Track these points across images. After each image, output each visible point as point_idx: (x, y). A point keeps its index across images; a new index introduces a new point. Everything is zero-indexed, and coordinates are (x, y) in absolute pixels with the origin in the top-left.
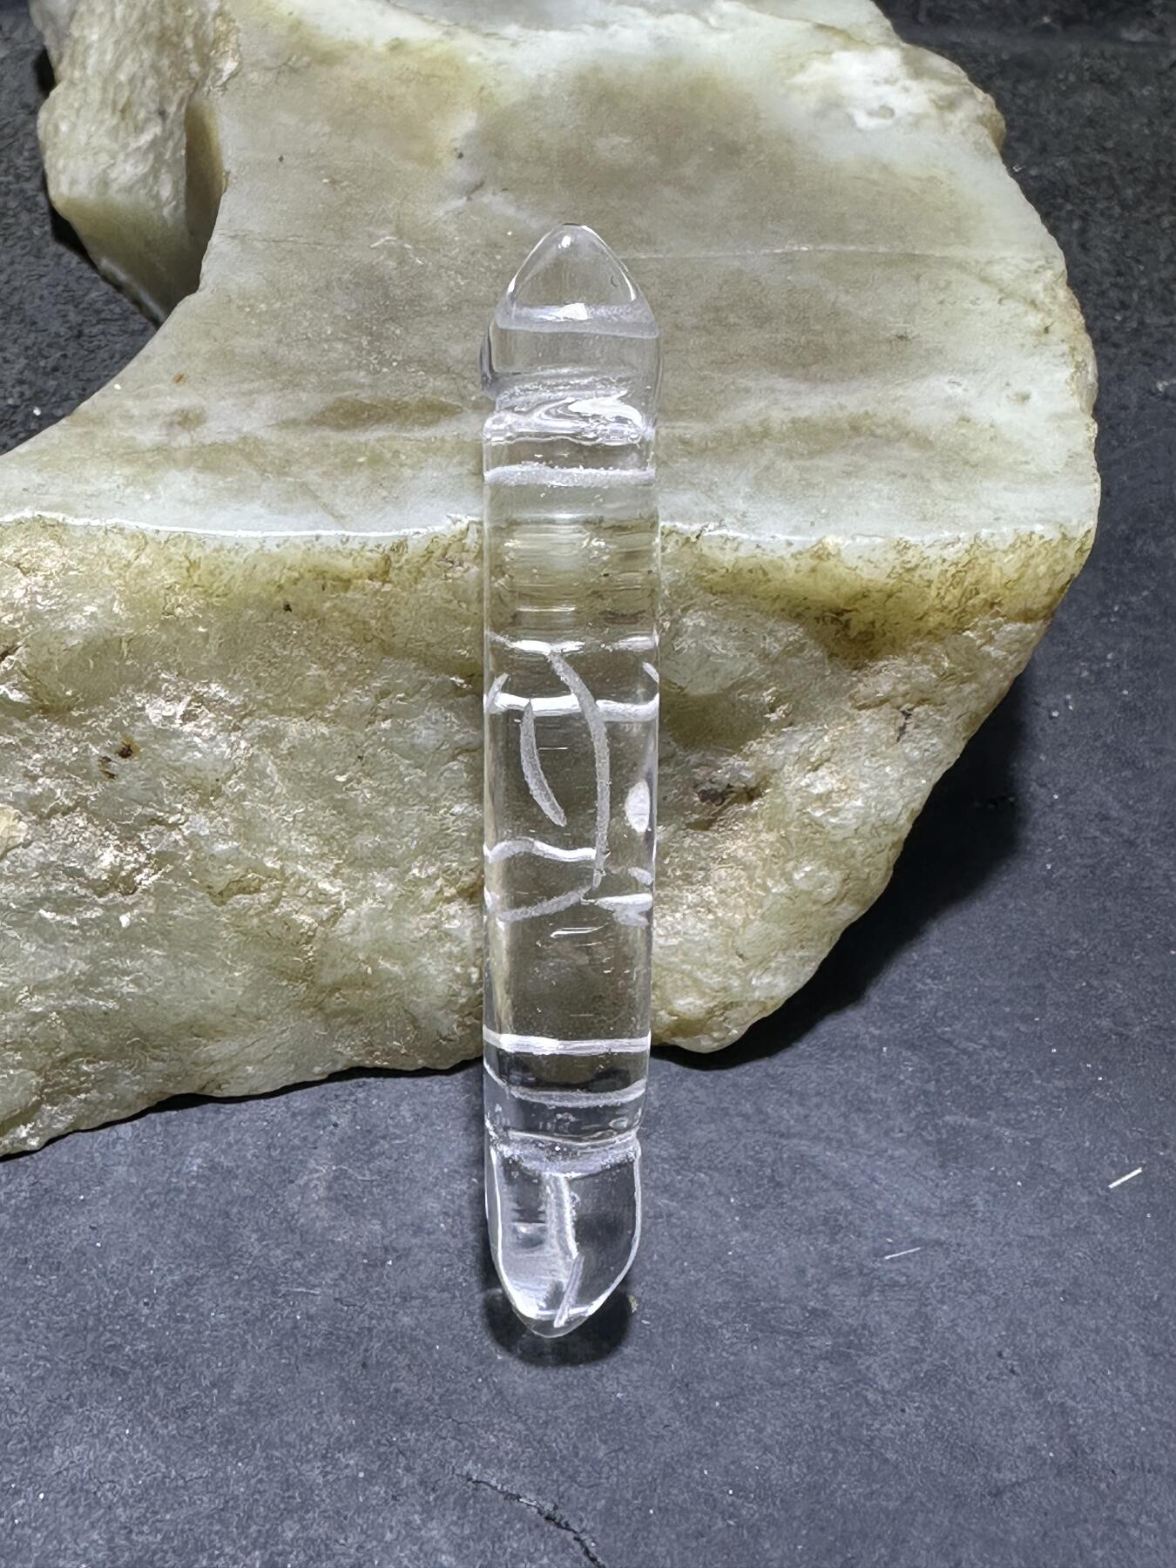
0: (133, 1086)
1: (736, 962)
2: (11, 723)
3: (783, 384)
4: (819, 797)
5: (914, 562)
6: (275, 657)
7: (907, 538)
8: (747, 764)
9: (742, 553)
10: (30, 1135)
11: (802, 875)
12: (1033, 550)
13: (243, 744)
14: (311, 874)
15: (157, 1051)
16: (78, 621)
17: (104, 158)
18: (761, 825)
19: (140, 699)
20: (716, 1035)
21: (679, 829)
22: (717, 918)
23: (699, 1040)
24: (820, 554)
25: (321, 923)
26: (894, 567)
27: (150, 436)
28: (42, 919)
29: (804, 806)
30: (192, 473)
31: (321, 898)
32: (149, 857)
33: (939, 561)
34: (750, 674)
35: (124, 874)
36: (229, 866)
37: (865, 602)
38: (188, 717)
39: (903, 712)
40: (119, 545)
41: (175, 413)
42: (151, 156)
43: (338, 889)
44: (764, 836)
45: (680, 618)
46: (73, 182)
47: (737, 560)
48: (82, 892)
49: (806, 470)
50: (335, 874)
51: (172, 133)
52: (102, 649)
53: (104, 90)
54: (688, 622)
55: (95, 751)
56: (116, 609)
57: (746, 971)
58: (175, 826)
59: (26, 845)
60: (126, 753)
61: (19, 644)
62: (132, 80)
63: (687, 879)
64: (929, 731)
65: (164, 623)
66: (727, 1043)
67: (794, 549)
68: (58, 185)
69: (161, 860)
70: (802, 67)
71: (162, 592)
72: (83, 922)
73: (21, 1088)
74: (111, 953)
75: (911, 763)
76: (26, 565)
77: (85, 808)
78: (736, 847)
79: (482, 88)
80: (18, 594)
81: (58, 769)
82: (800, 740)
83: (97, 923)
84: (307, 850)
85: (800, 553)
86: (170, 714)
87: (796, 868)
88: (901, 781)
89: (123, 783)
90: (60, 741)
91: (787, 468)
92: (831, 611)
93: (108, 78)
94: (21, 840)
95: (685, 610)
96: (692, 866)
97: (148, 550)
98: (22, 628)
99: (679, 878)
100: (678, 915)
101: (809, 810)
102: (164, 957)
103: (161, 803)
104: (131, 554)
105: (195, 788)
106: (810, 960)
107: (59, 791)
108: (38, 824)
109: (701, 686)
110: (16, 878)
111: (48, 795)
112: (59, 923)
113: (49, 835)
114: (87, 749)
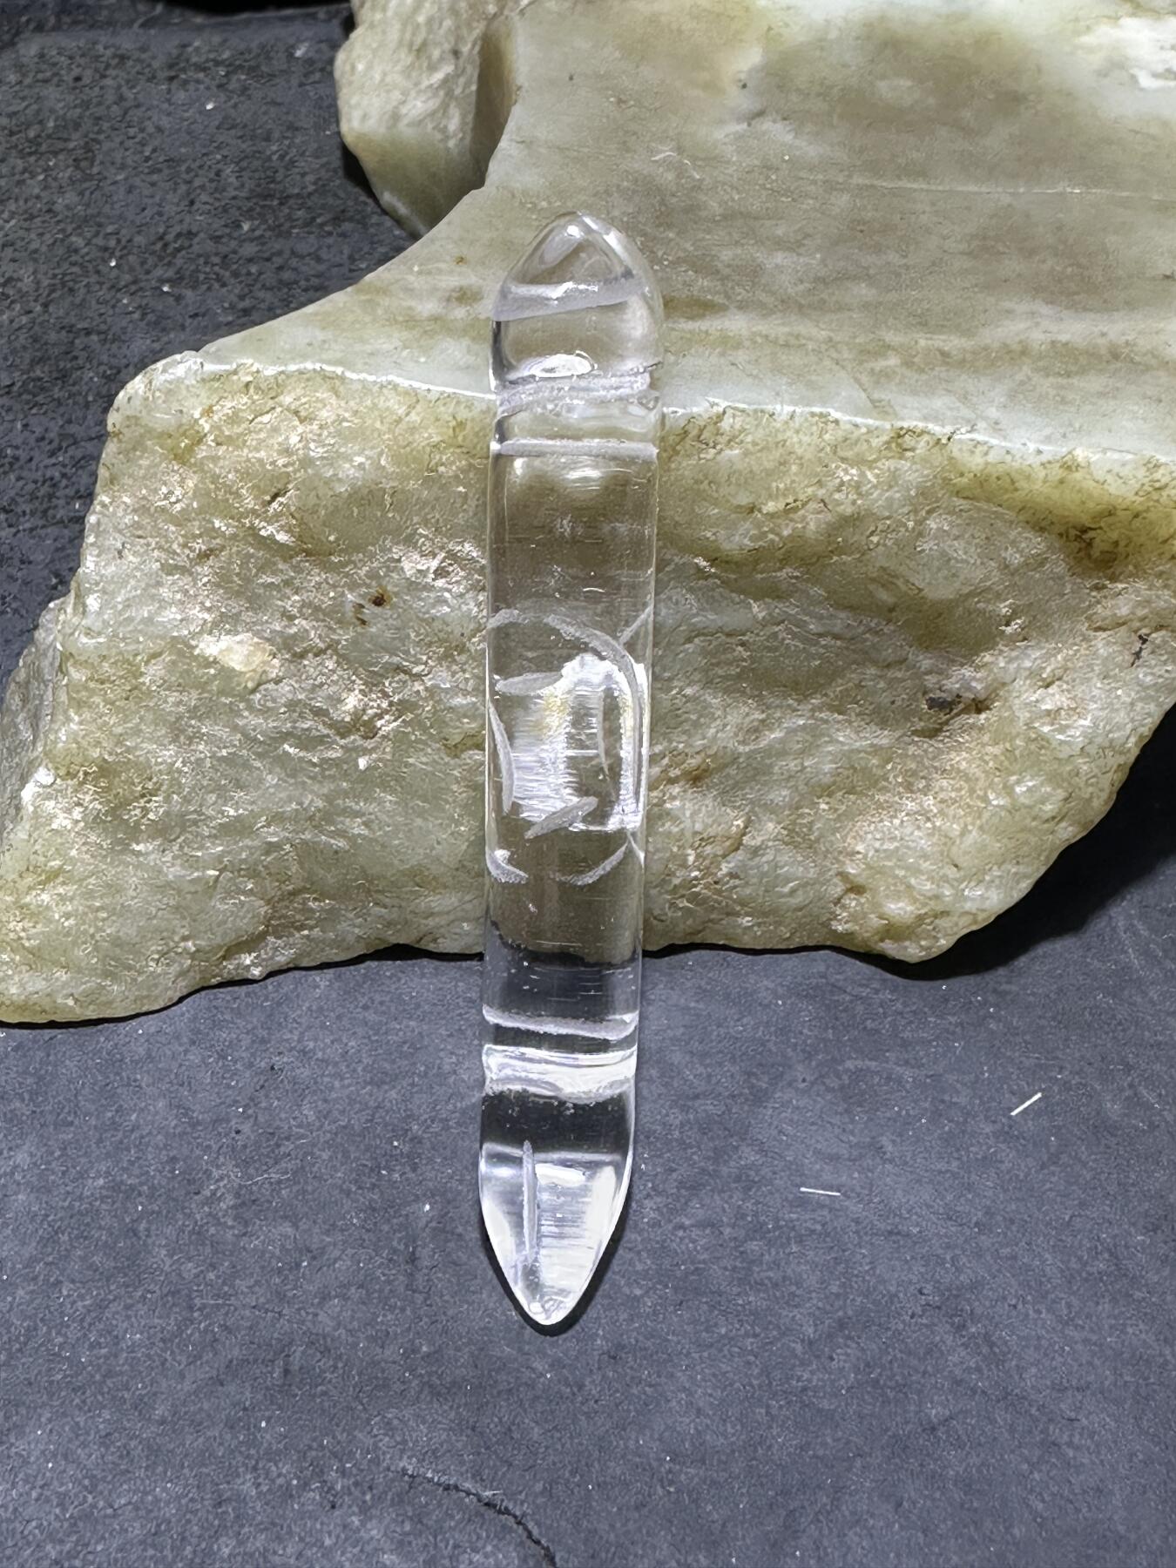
0: (355, 930)
1: (951, 872)
2: (275, 564)
4: (1048, 712)
5: (1164, 481)
7: (1158, 457)
8: (979, 675)
9: (991, 458)
10: (253, 964)
11: (1024, 789)
15: (380, 897)
16: (348, 470)
17: (396, 95)
18: (986, 738)
19: (396, 552)
20: (923, 943)
21: (904, 735)
22: (934, 827)
23: (906, 948)
24: (1069, 466)
26: (1143, 485)
27: (428, 307)
28: (287, 754)
29: (1032, 720)
30: (466, 342)
32: (391, 704)
34: (988, 584)
35: (365, 718)
36: (466, 720)
37: (1110, 520)
38: (441, 572)
39: (1140, 637)
40: (392, 401)
41: (453, 290)
42: (442, 93)
44: (990, 749)
45: (926, 519)
46: (365, 117)
47: (987, 464)
48: (326, 731)
49: (1062, 387)
51: (464, 70)
52: (366, 498)
53: (403, 31)
54: (932, 524)
55: (351, 597)
56: (383, 462)
57: (960, 881)
58: (418, 677)
59: (278, 681)
60: (379, 601)
61: (290, 486)
62: (430, 21)
63: (909, 787)
64: (1165, 657)
65: (426, 480)
66: (935, 952)
67: (1044, 458)
68: (349, 121)
69: (402, 707)
70: (1088, 28)
71: (428, 449)
72: (324, 761)
73: (250, 916)
74: (346, 794)
75: (1144, 687)
76: (303, 414)
77: (336, 651)
78: (960, 759)
79: (770, 29)
80: (294, 440)
81: (314, 611)
82: (1032, 657)
83: (336, 763)
85: (1049, 462)
86: (424, 568)
87: (1018, 782)
88: (1132, 704)
89: (373, 630)
90: (318, 586)
91: (1046, 385)
92: (1074, 527)
93: (407, 20)
94: (274, 675)
95: (929, 512)
96: (914, 773)
97: (419, 407)
98: (295, 472)
99: (900, 784)
100: (897, 822)
101: (1036, 725)
102: (396, 803)
103: (407, 652)
104: (401, 411)
105: (441, 641)
106: (1026, 876)
107: (312, 634)
108: (291, 662)
109: (939, 590)
110: (265, 712)
111: (302, 635)
112: (301, 759)
113: (298, 675)
114: (343, 594)
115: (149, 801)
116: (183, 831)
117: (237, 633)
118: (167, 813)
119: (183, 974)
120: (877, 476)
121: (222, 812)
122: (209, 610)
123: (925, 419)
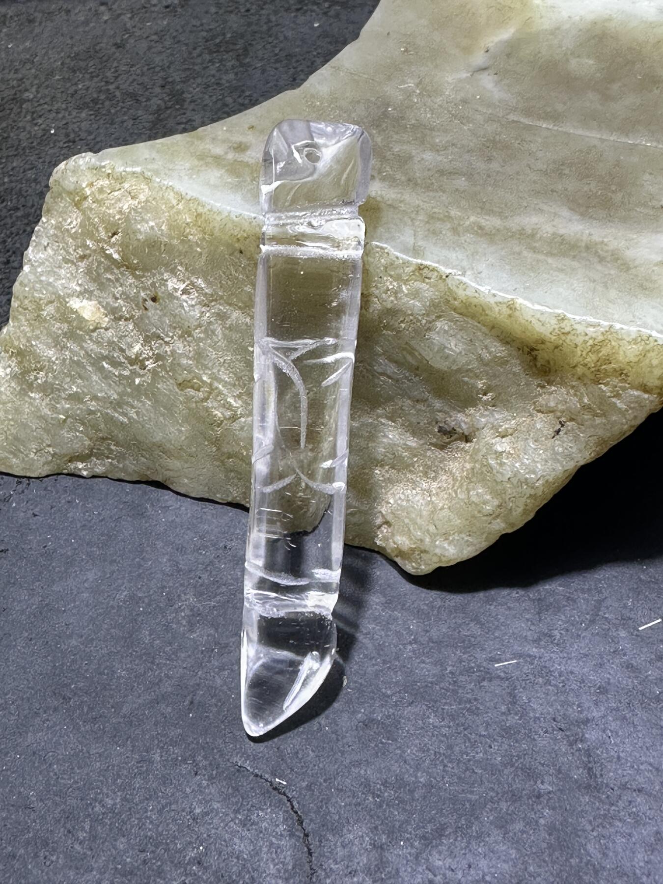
0: (132, 467)
1: (432, 528)
2: (112, 269)
4: (497, 452)
5: (567, 329)
6: (231, 275)
7: (566, 314)
8: (466, 420)
9: (468, 293)
10: (83, 469)
11: (475, 493)
12: (648, 347)
13: (208, 315)
14: (225, 391)
15: (144, 452)
16: (144, 227)
18: (467, 457)
19: (166, 276)
20: (414, 564)
21: (425, 443)
22: (431, 500)
23: (407, 565)
24: (511, 306)
25: (225, 418)
26: (554, 329)
27: (217, 150)
28: (103, 366)
29: (487, 454)
31: (229, 407)
32: (153, 354)
33: (583, 334)
34: (470, 367)
35: (141, 358)
36: (185, 372)
37: (543, 346)
38: (185, 291)
39: (560, 422)
40: (171, 196)
41: (236, 143)
43: (237, 405)
44: (466, 464)
45: (434, 321)
47: (466, 296)
48: (123, 360)
50: (239, 396)
52: (153, 244)
54: (439, 324)
55: (142, 294)
57: (436, 535)
58: (167, 343)
59: (106, 329)
60: (154, 299)
61: (120, 231)
63: (426, 474)
64: (571, 438)
65: (182, 241)
66: (421, 572)
67: (497, 300)
69: (158, 357)
71: (184, 225)
72: (120, 375)
73: (81, 444)
74: (129, 395)
75: (556, 454)
76: (132, 194)
77: (134, 321)
78: (454, 466)
81: (127, 297)
82: (502, 418)
83: (127, 378)
84: (227, 379)
85: (501, 303)
86: (177, 287)
87: (474, 488)
88: (546, 461)
89: (150, 313)
90: (130, 285)
92: (525, 346)
94: (104, 326)
95: (439, 317)
96: (429, 467)
98: (122, 223)
99: (421, 471)
100: (414, 492)
101: (488, 458)
102: (151, 406)
103: (164, 330)
104: (174, 202)
105: (180, 328)
106: (472, 544)
107: (125, 308)
108: (113, 321)
109: (439, 364)
110: (97, 343)
111: (119, 308)
112: (110, 372)
113: (117, 328)
114: (139, 292)
115: (38, 373)
116: (52, 392)
117: (91, 300)
118: (46, 381)
119: (47, 463)
120: (408, 289)
121: (71, 388)
122: (80, 285)
123: (438, 262)
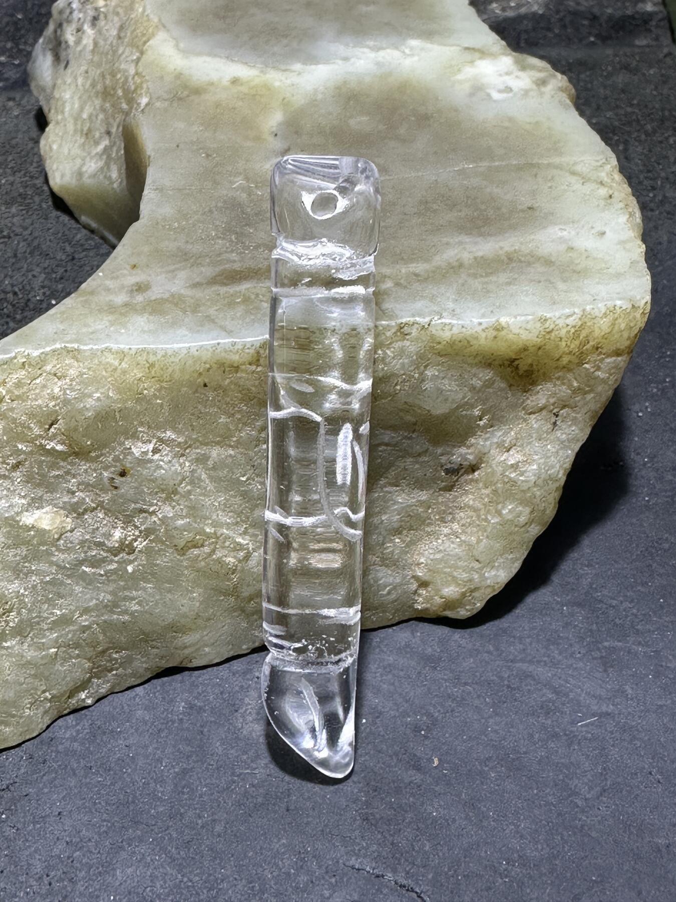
0: (142, 665)
1: (476, 565)
2: (58, 463)
3: (466, 239)
4: (512, 466)
5: (551, 327)
6: (201, 413)
7: (545, 314)
8: (470, 451)
9: (455, 330)
10: (87, 697)
11: (507, 511)
12: (616, 315)
13: (187, 464)
14: (231, 533)
15: (154, 643)
16: (90, 403)
17: (78, 162)
18: (481, 485)
19: (128, 444)
20: (467, 607)
21: (435, 491)
22: (461, 541)
23: (459, 612)
24: (498, 328)
25: (240, 561)
26: (540, 332)
27: (120, 299)
28: (84, 572)
29: (504, 471)
30: (146, 315)
31: (239, 547)
32: (141, 532)
33: (565, 326)
34: (466, 400)
35: (127, 542)
36: (185, 533)
37: (526, 353)
38: (155, 451)
39: (554, 414)
40: (111, 359)
41: (133, 285)
42: (105, 157)
43: (247, 542)
44: (483, 491)
45: (424, 371)
46: (63, 176)
47: (452, 335)
48: (105, 555)
49: (486, 283)
50: (245, 533)
51: (115, 143)
52: (104, 417)
53: (76, 124)
54: (429, 373)
55: (106, 474)
56: (111, 394)
57: (481, 569)
58: (154, 512)
59: (72, 531)
60: (123, 474)
61: (59, 418)
62: (90, 117)
63: (443, 520)
64: (570, 423)
65: (138, 400)
66: (475, 612)
67: (483, 327)
68: (54, 178)
69: (147, 533)
70: (459, 70)
71: (136, 382)
72: (106, 572)
73: (80, 670)
74: (124, 589)
75: (562, 442)
76: (59, 374)
77: (103, 507)
78: (469, 499)
79: (284, 99)
80: (57, 390)
81: (87, 486)
82: (498, 435)
83: (114, 572)
84: (228, 520)
85: (487, 328)
86: (145, 450)
87: (503, 508)
88: (557, 452)
89: (123, 491)
90: (86, 471)
91: (476, 284)
92: (507, 360)
93: (77, 118)
94: (69, 528)
95: (426, 367)
96: (444, 512)
97: (126, 360)
98: (60, 409)
99: (438, 520)
100: (440, 541)
101: (507, 474)
102: (153, 588)
103: (144, 500)
104: (116, 363)
105: (163, 491)
106: (517, 559)
107: (87, 499)
108: (77, 518)
109: (439, 409)
110: (68, 550)
111: (82, 501)
112: (94, 573)
113: (84, 524)
114: (101, 474)
115: (8, 616)
116: (32, 629)
117: (42, 508)
118: (21, 621)
119: (46, 712)
120: (393, 352)
121: (52, 613)
122: (24, 497)
123: (413, 316)
